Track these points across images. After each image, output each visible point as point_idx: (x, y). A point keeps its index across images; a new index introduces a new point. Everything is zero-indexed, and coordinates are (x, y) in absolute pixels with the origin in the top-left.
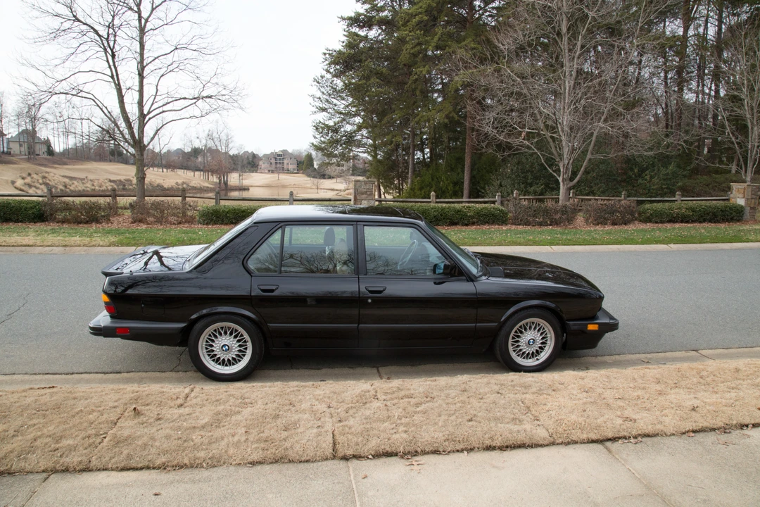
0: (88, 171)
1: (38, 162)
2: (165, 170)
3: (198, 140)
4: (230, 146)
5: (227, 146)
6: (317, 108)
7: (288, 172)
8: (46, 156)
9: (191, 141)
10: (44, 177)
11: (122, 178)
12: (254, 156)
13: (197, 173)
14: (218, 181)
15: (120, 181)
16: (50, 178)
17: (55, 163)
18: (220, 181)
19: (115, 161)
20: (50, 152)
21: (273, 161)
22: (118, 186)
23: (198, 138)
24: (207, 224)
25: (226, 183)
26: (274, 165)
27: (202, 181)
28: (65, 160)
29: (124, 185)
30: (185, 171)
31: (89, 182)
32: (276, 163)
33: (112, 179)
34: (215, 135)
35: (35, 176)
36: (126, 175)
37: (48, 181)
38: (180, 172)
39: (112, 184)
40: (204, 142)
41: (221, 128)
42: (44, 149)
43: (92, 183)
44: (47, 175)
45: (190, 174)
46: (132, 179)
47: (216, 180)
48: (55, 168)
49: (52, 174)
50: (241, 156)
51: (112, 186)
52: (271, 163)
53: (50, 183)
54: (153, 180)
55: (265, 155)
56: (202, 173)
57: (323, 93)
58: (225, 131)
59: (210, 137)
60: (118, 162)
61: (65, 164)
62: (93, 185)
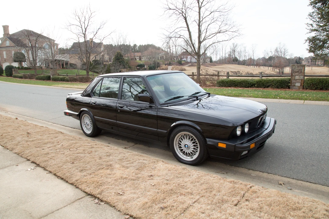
0: (223, 68)
1: (206, 65)
2: (255, 67)
3: (271, 53)
4: (286, 54)
5: (284, 54)
6: (310, 30)
7: (318, 66)
8: (209, 63)
9: (268, 53)
10: (207, 71)
11: (236, 71)
12: (300, 58)
13: (270, 68)
14: (279, 71)
15: (235, 72)
16: (208, 71)
17: (212, 65)
18: (280, 71)
19: (234, 64)
20: (211, 61)
21: (310, 61)
22: (234, 74)
23: (271, 52)
24: (219, 87)
25: (283, 73)
26: (310, 63)
27: (271, 71)
28: (215, 64)
29: (237, 74)
30: (264, 67)
31: (223, 72)
32: (312, 61)
33: (232, 71)
34: (279, 50)
35: (203, 70)
36: (238, 69)
37: (208, 72)
38: (262, 67)
39: (232, 73)
40: (274, 53)
41: (282, 46)
42: (209, 60)
43: (224, 73)
44: (207, 70)
45: (266, 68)
46: (240, 71)
47: (278, 71)
48: (211, 67)
49: (209, 70)
50: (293, 59)
51: (232, 74)
52: (309, 62)
53: (208, 73)
54: (249, 71)
55: (305, 58)
56: (272, 68)
57: (313, 21)
58: (284, 48)
59: (276, 51)
60: (236, 64)
61: (215, 65)
62: (224, 74)
